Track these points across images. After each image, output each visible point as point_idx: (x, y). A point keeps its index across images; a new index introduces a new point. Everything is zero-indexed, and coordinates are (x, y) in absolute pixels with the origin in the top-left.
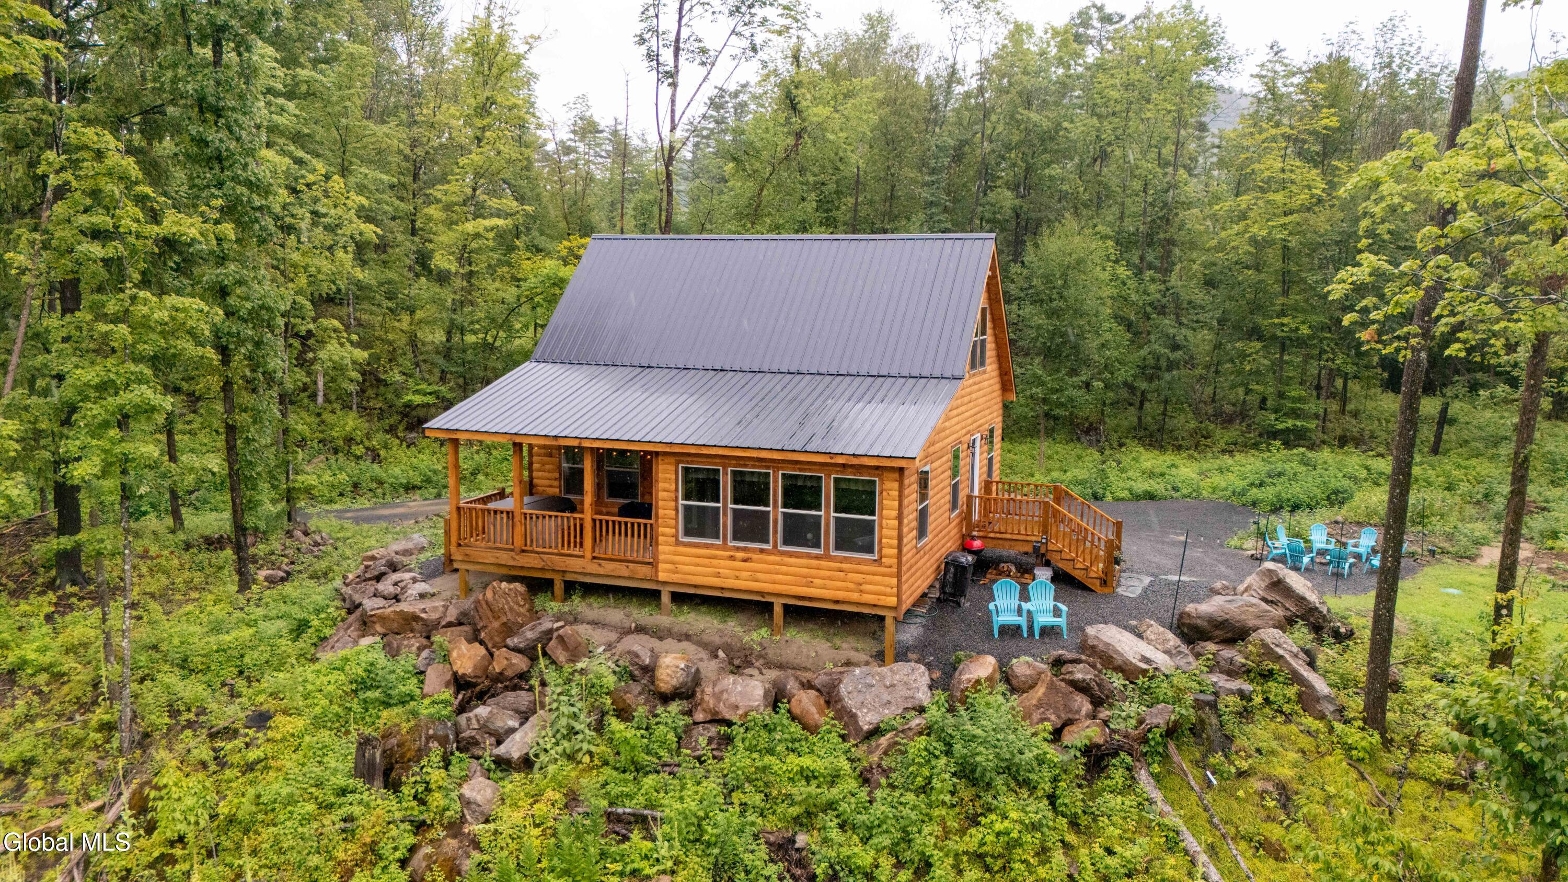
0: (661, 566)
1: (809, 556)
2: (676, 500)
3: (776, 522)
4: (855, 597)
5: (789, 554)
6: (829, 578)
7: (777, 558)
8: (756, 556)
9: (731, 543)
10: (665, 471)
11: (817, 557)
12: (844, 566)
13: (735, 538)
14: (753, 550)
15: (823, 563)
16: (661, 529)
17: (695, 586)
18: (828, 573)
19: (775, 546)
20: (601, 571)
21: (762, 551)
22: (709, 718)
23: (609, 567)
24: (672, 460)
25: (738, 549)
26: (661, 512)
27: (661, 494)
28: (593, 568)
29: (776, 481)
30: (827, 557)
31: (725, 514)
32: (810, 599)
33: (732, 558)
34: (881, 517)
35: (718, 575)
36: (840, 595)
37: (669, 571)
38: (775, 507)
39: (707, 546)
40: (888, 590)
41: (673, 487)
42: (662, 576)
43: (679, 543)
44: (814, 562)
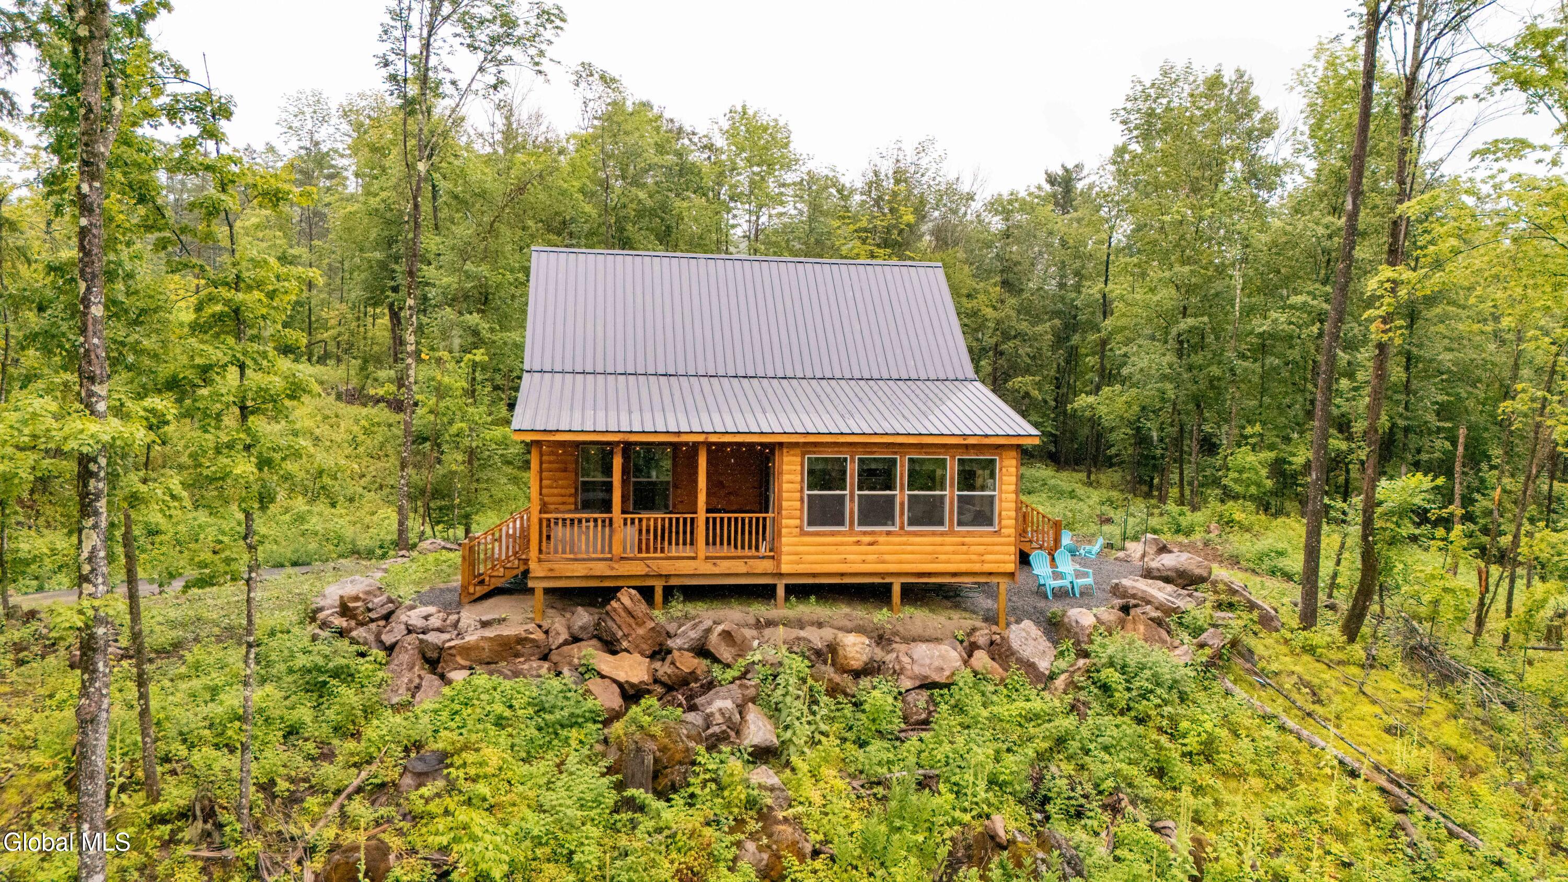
0: (784, 558)
1: (934, 534)
2: (802, 491)
3: (902, 504)
4: (977, 567)
5: (915, 534)
6: (954, 553)
7: (904, 539)
8: (882, 539)
9: (857, 528)
10: (790, 463)
11: (942, 534)
12: (967, 540)
13: (860, 524)
14: (881, 533)
15: (948, 539)
16: (784, 522)
17: (814, 575)
18: (951, 548)
19: (902, 528)
20: (716, 570)
21: (888, 533)
22: (918, 683)
23: (725, 566)
24: (798, 451)
25: (865, 533)
26: (784, 504)
27: (785, 486)
28: (707, 568)
29: (902, 466)
30: (951, 532)
31: (852, 500)
32: (929, 574)
33: (858, 543)
34: (1001, 491)
35: (845, 561)
36: (963, 567)
37: (792, 563)
38: (902, 489)
39: (833, 534)
40: (1007, 557)
41: (799, 478)
42: (785, 569)
43: (803, 533)
44: (938, 539)
